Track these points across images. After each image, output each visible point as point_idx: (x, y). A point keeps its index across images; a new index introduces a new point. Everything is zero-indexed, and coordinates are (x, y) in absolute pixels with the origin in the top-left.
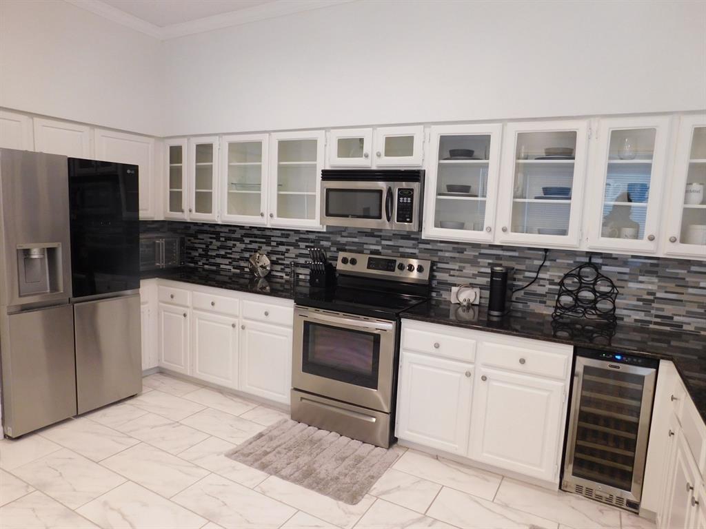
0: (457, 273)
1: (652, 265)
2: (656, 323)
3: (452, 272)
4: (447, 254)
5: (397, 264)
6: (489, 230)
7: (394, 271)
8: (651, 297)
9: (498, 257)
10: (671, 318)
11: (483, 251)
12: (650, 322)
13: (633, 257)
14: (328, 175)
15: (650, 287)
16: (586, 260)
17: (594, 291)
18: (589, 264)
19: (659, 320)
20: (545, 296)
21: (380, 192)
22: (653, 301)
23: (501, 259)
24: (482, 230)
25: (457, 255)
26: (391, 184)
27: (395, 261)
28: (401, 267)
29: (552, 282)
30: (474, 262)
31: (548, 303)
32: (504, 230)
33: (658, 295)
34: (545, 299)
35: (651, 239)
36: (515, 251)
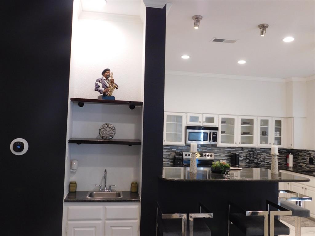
0: (219, 156)
1: (264, 150)
2: (266, 164)
3: (218, 156)
4: (216, 151)
5: (204, 155)
6: (236, 143)
7: (203, 157)
8: (265, 158)
9: (230, 151)
10: (269, 162)
11: (226, 149)
12: (265, 164)
13: (261, 148)
14: (188, 128)
15: (264, 155)
16: (251, 150)
17: (253, 158)
18: (251, 151)
19: (266, 163)
20: (242, 160)
21: (207, 133)
22: (265, 159)
23: (231, 151)
24: (233, 143)
25: (218, 151)
26: (210, 131)
27: (203, 154)
28: (205, 156)
29: (244, 157)
30: (223, 153)
31: (243, 162)
32: (239, 143)
33: (266, 157)
34: (242, 161)
35: (270, 144)
36: (234, 149)
